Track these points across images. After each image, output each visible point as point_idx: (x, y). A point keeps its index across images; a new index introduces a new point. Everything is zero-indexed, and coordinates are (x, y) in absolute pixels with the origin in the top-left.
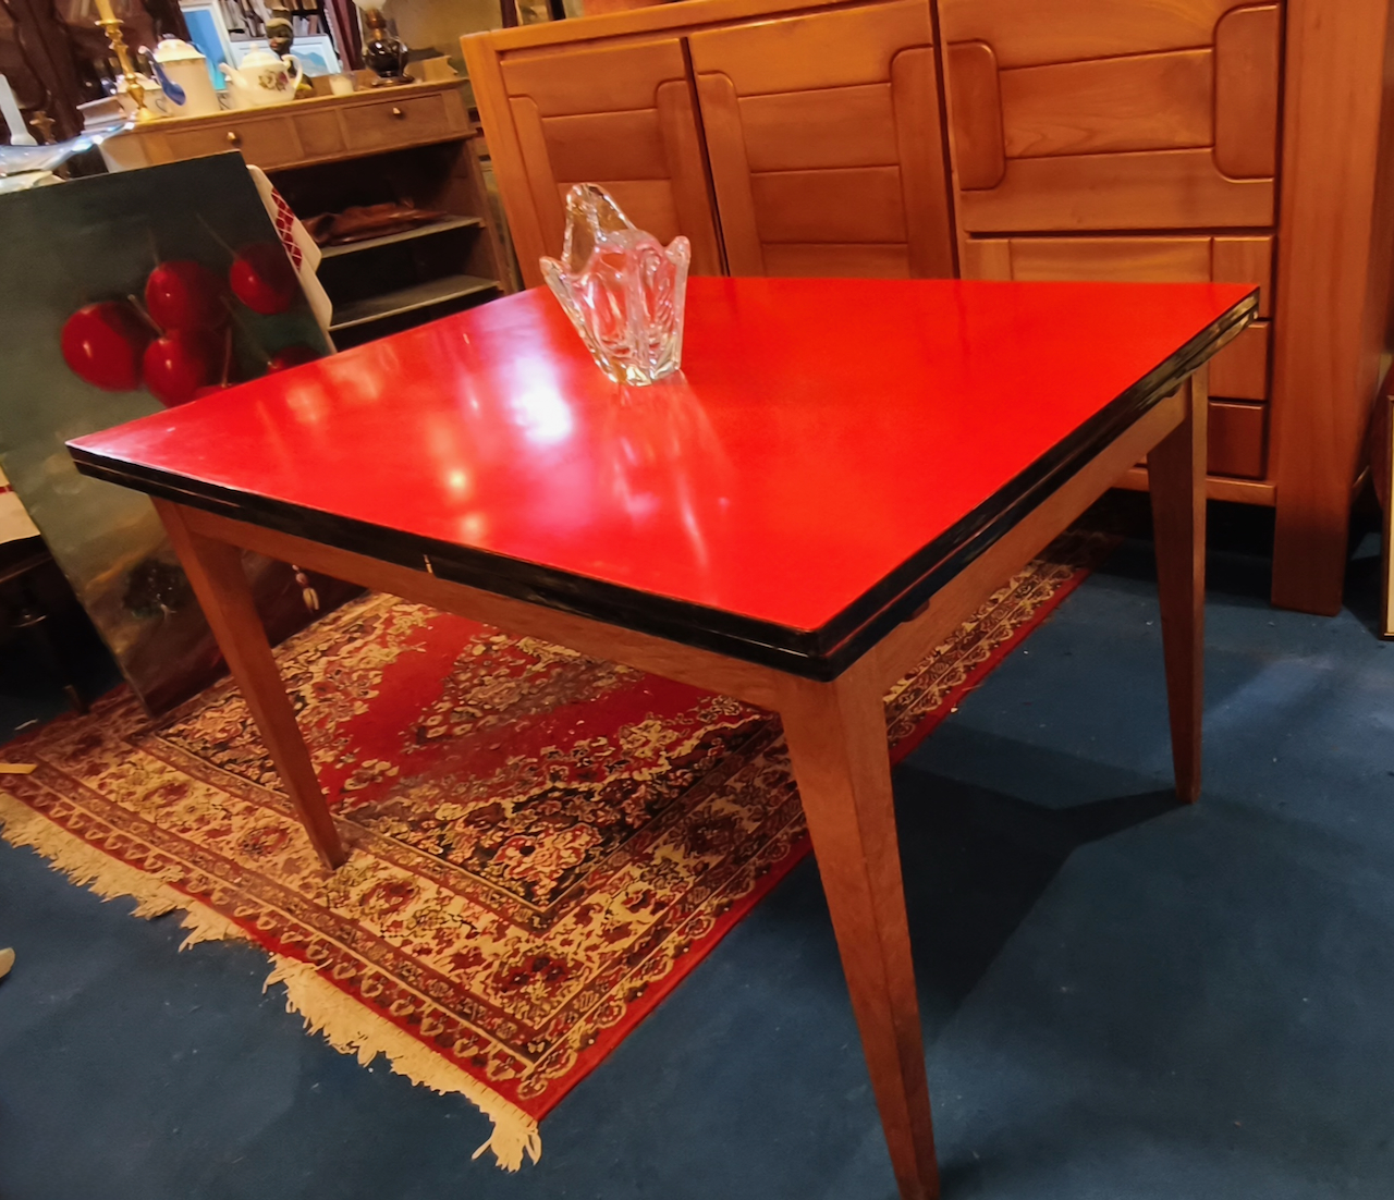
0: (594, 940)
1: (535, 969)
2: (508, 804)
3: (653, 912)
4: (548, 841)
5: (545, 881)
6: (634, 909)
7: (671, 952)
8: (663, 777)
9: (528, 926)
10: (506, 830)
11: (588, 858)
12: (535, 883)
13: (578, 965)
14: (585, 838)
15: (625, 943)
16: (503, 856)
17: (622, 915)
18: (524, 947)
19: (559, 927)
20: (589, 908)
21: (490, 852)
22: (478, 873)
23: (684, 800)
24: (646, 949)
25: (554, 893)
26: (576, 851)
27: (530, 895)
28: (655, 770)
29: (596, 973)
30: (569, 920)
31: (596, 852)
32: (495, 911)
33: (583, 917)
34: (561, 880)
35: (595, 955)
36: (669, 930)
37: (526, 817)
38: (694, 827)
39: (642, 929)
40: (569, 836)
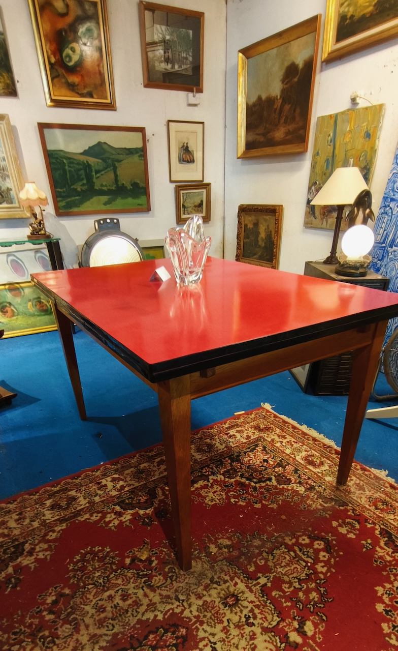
0: (247, 432)
1: (262, 429)
2: (274, 482)
3: (229, 433)
4: (258, 462)
5: (259, 450)
6: (234, 435)
7: (227, 424)
8: (213, 474)
9: (265, 440)
10: (274, 471)
11: (245, 453)
12: (263, 450)
13: (251, 428)
14: (246, 460)
15: (238, 429)
16: (274, 462)
17: (238, 435)
18: (266, 435)
19: (255, 437)
20: (246, 439)
21: (279, 465)
22: (283, 459)
23: (209, 462)
24: (232, 426)
25: (257, 446)
26: (249, 456)
27: (265, 448)
28: (215, 478)
29: (247, 425)
30: (252, 437)
31: (242, 454)
32: (275, 446)
33: (248, 437)
34: (254, 449)
35: (246, 428)
36: (226, 428)
37: (267, 474)
38: (209, 452)
39: (233, 430)
40: (251, 462)
